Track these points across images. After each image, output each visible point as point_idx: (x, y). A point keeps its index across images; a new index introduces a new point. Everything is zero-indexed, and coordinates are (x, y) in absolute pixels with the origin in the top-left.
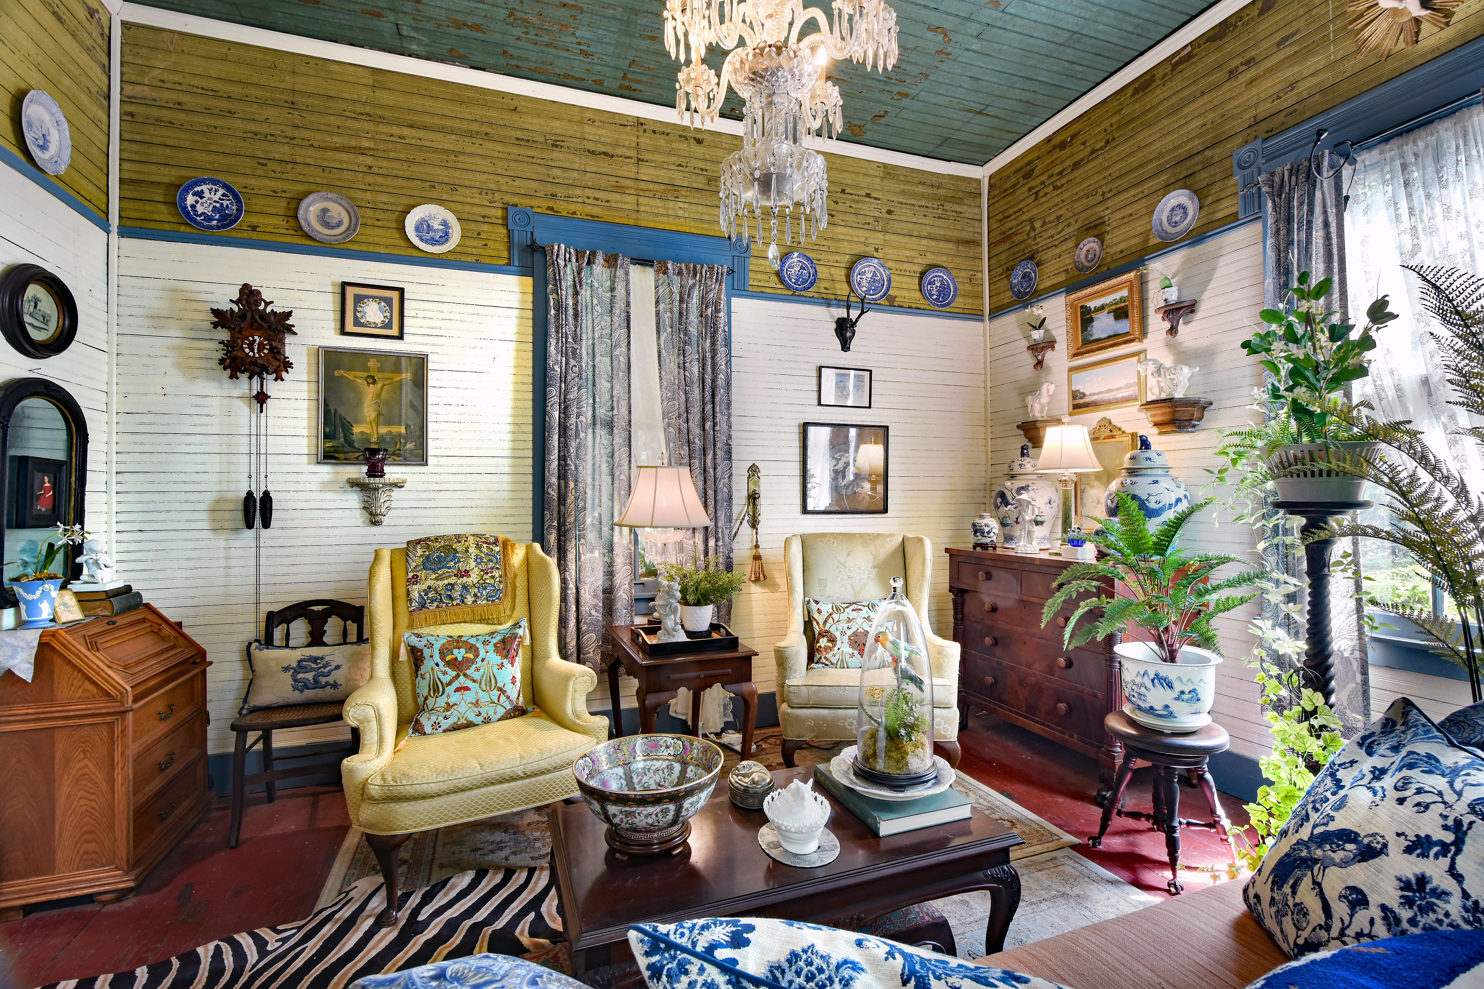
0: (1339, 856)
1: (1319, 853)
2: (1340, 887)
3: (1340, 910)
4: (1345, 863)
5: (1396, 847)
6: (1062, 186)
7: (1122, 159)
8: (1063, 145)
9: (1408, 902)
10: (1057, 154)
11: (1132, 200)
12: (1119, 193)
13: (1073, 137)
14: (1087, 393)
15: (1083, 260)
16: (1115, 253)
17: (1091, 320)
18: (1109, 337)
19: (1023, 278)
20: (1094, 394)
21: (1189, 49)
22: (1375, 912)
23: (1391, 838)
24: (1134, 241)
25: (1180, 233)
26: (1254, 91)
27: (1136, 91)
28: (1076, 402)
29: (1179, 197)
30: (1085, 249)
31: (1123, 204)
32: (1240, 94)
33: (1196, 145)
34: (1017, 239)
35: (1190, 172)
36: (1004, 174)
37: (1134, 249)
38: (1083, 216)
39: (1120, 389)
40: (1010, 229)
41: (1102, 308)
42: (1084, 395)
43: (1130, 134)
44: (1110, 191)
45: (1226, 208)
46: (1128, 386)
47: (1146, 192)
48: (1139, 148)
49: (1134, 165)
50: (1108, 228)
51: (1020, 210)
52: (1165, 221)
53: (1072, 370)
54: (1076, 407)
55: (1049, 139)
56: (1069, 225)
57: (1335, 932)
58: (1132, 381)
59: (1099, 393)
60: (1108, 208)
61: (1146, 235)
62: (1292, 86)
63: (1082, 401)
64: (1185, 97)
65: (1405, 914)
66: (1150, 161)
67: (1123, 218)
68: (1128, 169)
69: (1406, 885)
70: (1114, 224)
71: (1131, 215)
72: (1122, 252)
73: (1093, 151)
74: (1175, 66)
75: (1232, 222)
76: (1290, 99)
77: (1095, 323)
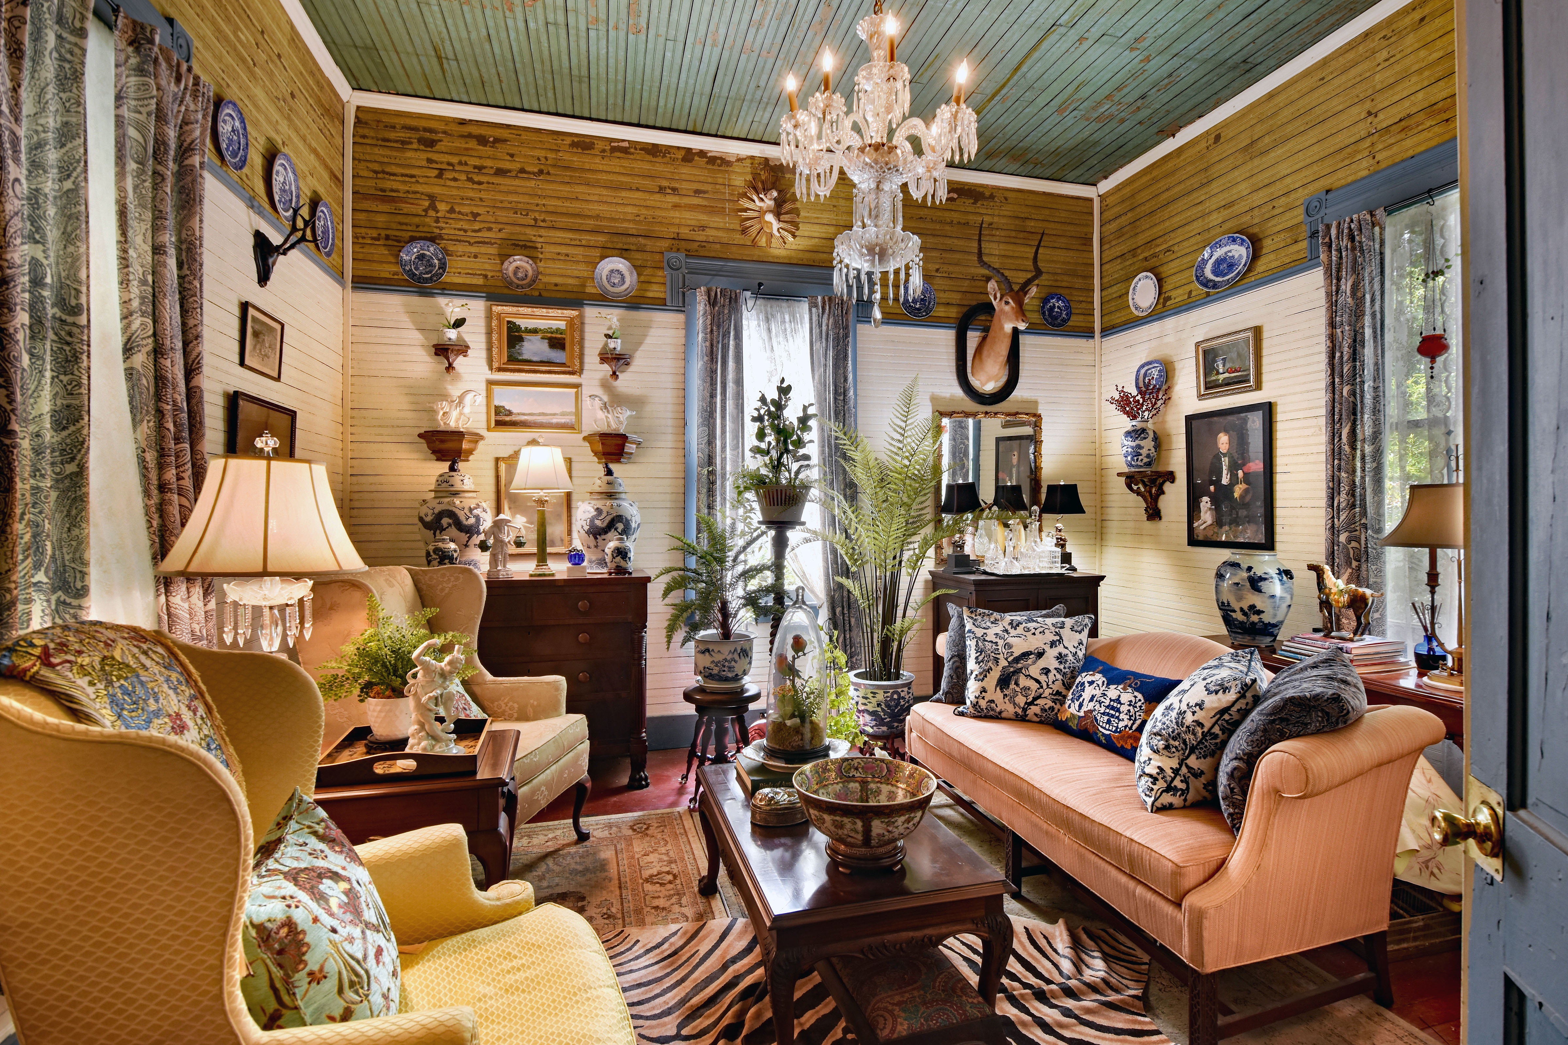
0: (1030, 661)
1: (1020, 666)
2: (1038, 671)
3: (1042, 679)
4: (1034, 663)
5: (1047, 648)
6: (480, 183)
7: (559, 198)
8: (482, 140)
9: (1061, 663)
10: (473, 144)
11: (568, 242)
12: (554, 228)
13: (497, 140)
14: (514, 411)
15: (511, 275)
16: (549, 283)
17: (521, 339)
18: (541, 362)
19: (418, 257)
20: (524, 414)
21: (626, 144)
22: (1054, 672)
23: (1044, 647)
24: (571, 281)
25: (618, 295)
26: (677, 214)
27: (574, 145)
28: (499, 418)
29: (618, 264)
30: (515, 264)
31: (559, 241)
32: (666, 209)
33: (631, 227)
34: (406, 208)
35: (625, 247)
36: (385, 119)
37: (570, 288)
38: (508, 229)
39: (554, 414)
40: (392, 190)
41: (535, 331)
42: (510, 413)
43: (567, 180)
44: (544, 221)
45: (655, 291)
46: (563, 414)
47: (584, 243)
48: (577, 199)
49: (571, 211)
50: (541, 256)
51: (412, 176)
52: (604, 278)
53: (490, 383)
54: (500, 424)
55: (463, 122)
56: (490, 229)
57: (1045, 686)
58: (569, 410)
59: (529, 414)
60: (541, 236)
61: (583, 282)
62: (703, 228)
63: (507, 419)
64: (622, 182)
65: (1062, 667)
66: (589, 217)
67: (559, 254)
68: (564, 210)
69: (1058, 658)
70: (548, 256)
71: (567, 255)
72: (556, 285)
73: (522, 171)
74: (614, 149)
75: (660, 305)
76: (700, 236)
77: (525, 343)
